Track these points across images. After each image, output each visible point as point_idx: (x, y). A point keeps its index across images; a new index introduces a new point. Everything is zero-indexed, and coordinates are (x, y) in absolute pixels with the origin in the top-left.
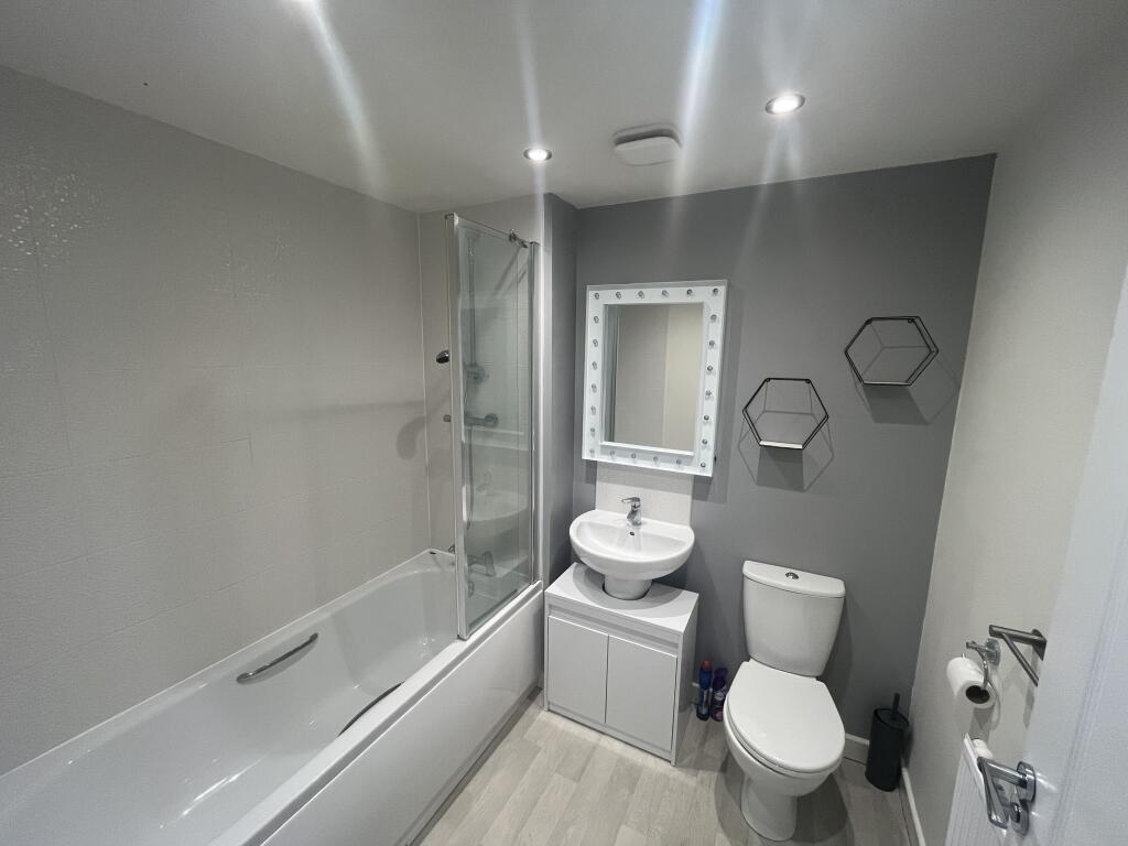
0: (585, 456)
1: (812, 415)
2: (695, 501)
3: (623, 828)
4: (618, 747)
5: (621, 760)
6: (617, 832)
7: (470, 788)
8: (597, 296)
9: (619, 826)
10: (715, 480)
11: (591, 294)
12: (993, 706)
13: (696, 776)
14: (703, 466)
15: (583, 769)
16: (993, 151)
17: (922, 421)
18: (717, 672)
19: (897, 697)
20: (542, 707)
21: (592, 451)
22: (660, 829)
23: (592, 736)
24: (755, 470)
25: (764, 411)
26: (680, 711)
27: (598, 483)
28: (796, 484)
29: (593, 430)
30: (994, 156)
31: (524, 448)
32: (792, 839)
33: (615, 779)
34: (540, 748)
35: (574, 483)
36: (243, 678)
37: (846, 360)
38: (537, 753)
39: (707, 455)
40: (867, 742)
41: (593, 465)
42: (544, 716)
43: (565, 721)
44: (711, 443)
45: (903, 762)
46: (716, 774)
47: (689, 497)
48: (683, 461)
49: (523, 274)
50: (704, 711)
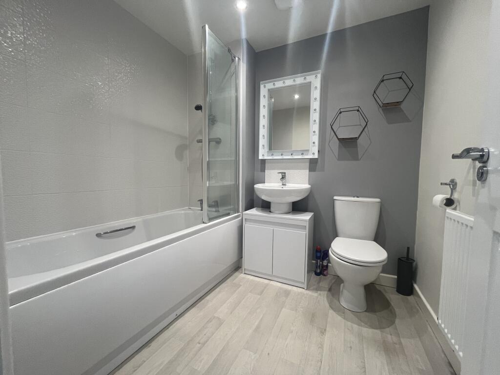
0: (261, 157)
1: (360, 125)
2: (311, 173)
3: (284, 309)
4: (279, 285)
5: (281, 288)
6: (281, 311)
7: (208, 298)
8: (265, 87)
9: (282, 308)
10: (319, 160)
11: (262, 86)
12: (457, 206)
13: (317, 293)
14: (313, 154)
15: (263, 291)
16: (428, 5)
17: (408, 120)
18: (323, 252)
19: (408, 248)
20: (242, 273)
21: (263, 155)
22: (302, 309)
23: (266, 281)
24: (337, 154)
25: (340, 127)
26: (308, 273)
27: (266, 171)
28: (355, 157)
29: (263, 146)
30: (428, 7)
31: (233, 159)
32: (365, 311)
33: (279, 294)
34: (241, 285)
35: (255, 173)
36: (99, 235)
37: (374, 99)
38: (239, 287)
39: (315, 149)
40: (396, 277)
41: (263, 161)
42: (242, 275)
43: (253, 277)
44: (317, 143)
45: (413, 282)
46: (326, 292)
47: (308, 171)
48: (304, 153)
49: (233, 74)
50: (318, 271)
